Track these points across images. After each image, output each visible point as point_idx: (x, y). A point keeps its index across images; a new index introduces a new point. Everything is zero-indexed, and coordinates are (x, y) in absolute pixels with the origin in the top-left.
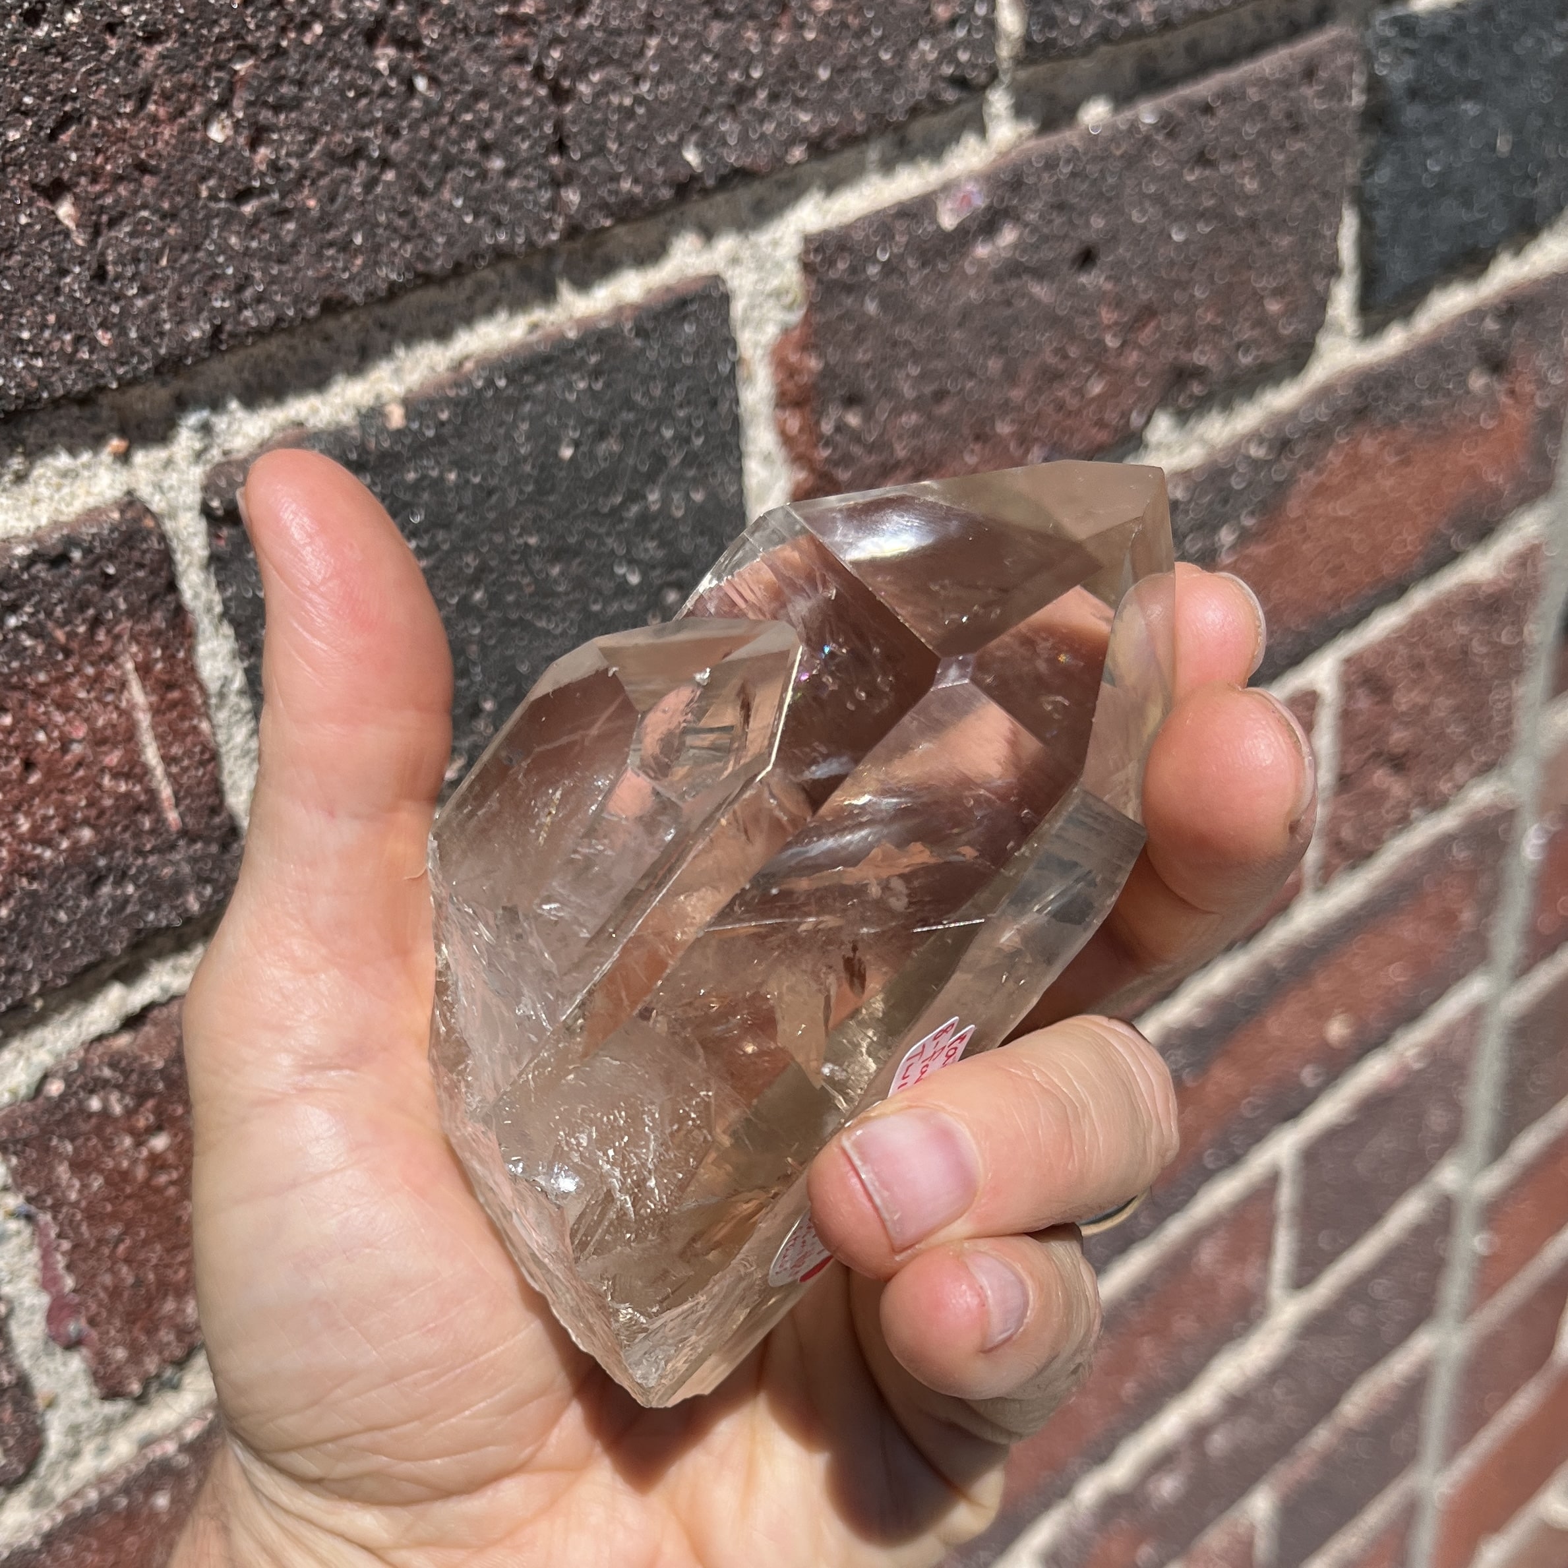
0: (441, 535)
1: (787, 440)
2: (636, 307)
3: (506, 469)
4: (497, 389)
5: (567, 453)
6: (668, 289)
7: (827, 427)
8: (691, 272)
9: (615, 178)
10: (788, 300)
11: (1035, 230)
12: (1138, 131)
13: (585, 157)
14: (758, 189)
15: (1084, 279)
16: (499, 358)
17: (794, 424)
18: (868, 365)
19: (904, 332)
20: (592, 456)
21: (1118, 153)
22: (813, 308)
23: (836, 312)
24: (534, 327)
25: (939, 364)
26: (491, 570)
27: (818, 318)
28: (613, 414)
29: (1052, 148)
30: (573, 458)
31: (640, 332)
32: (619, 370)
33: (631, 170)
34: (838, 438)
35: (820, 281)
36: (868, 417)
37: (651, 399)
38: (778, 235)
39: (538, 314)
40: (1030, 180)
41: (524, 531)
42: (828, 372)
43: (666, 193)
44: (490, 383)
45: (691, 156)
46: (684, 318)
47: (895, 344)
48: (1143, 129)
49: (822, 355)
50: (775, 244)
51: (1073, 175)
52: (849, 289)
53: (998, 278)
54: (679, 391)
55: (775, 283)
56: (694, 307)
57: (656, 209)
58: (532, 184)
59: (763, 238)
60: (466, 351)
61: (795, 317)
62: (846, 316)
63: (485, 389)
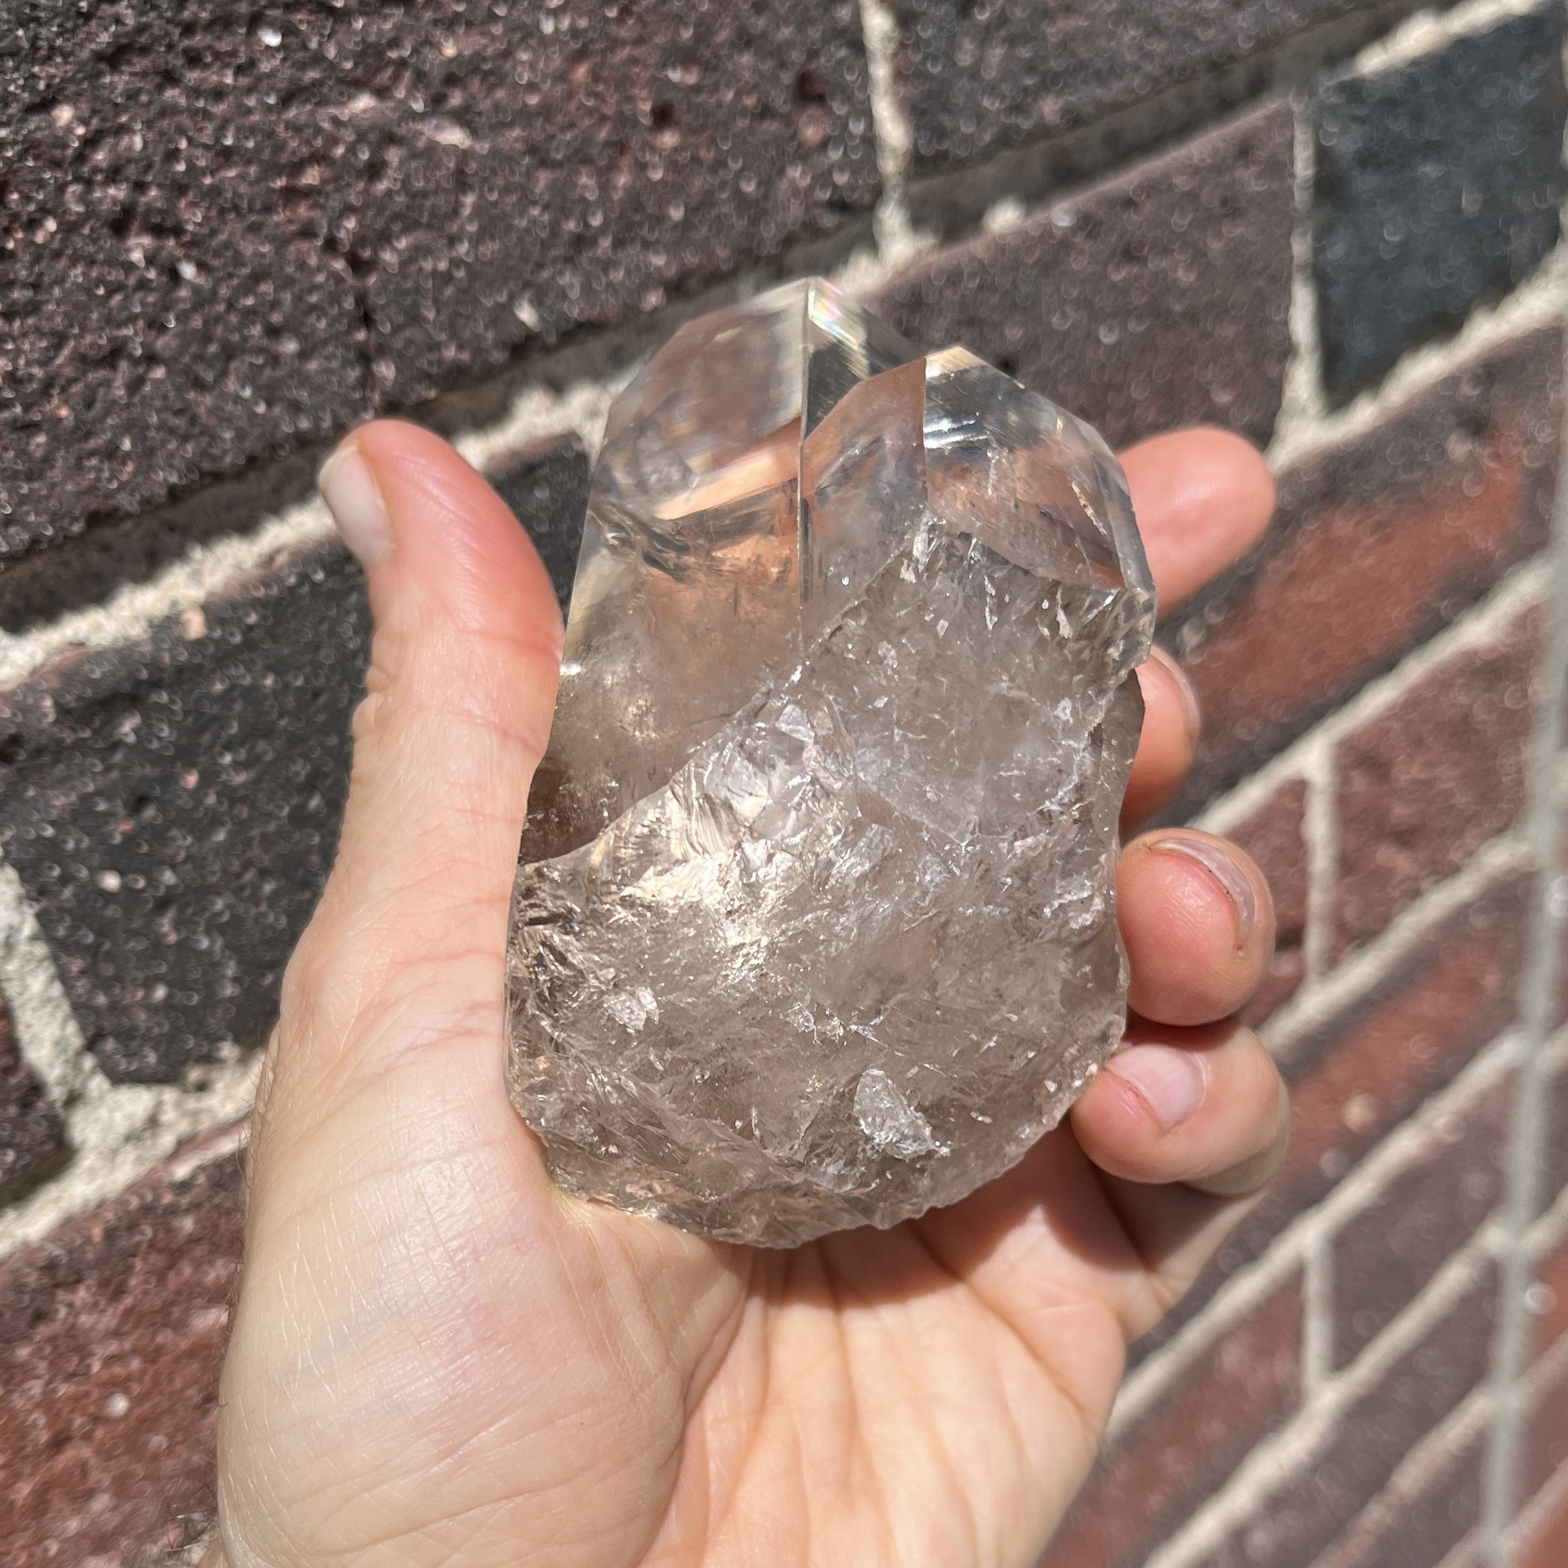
4: (313, 584)
6: (514, 453)
8: (541, 433)
9: (435, 346)
12: (1052, 236)
13: (397, 329)
14: (614, 338)
16: (317, 550)
21: (1030, 261)
26: (326, 775)
29: (955, 262)
33: (454, 335)
40: (931, 299)
43: (498, 356)
44: (304, 578)
45: (526, 314)
46: (535, 483)
48: (1058, 234)
51: (980, 288)
56: (546, 471)
57: (489, 373)
58: (335, 364)
60: (275, 544)
63: (299, 585)
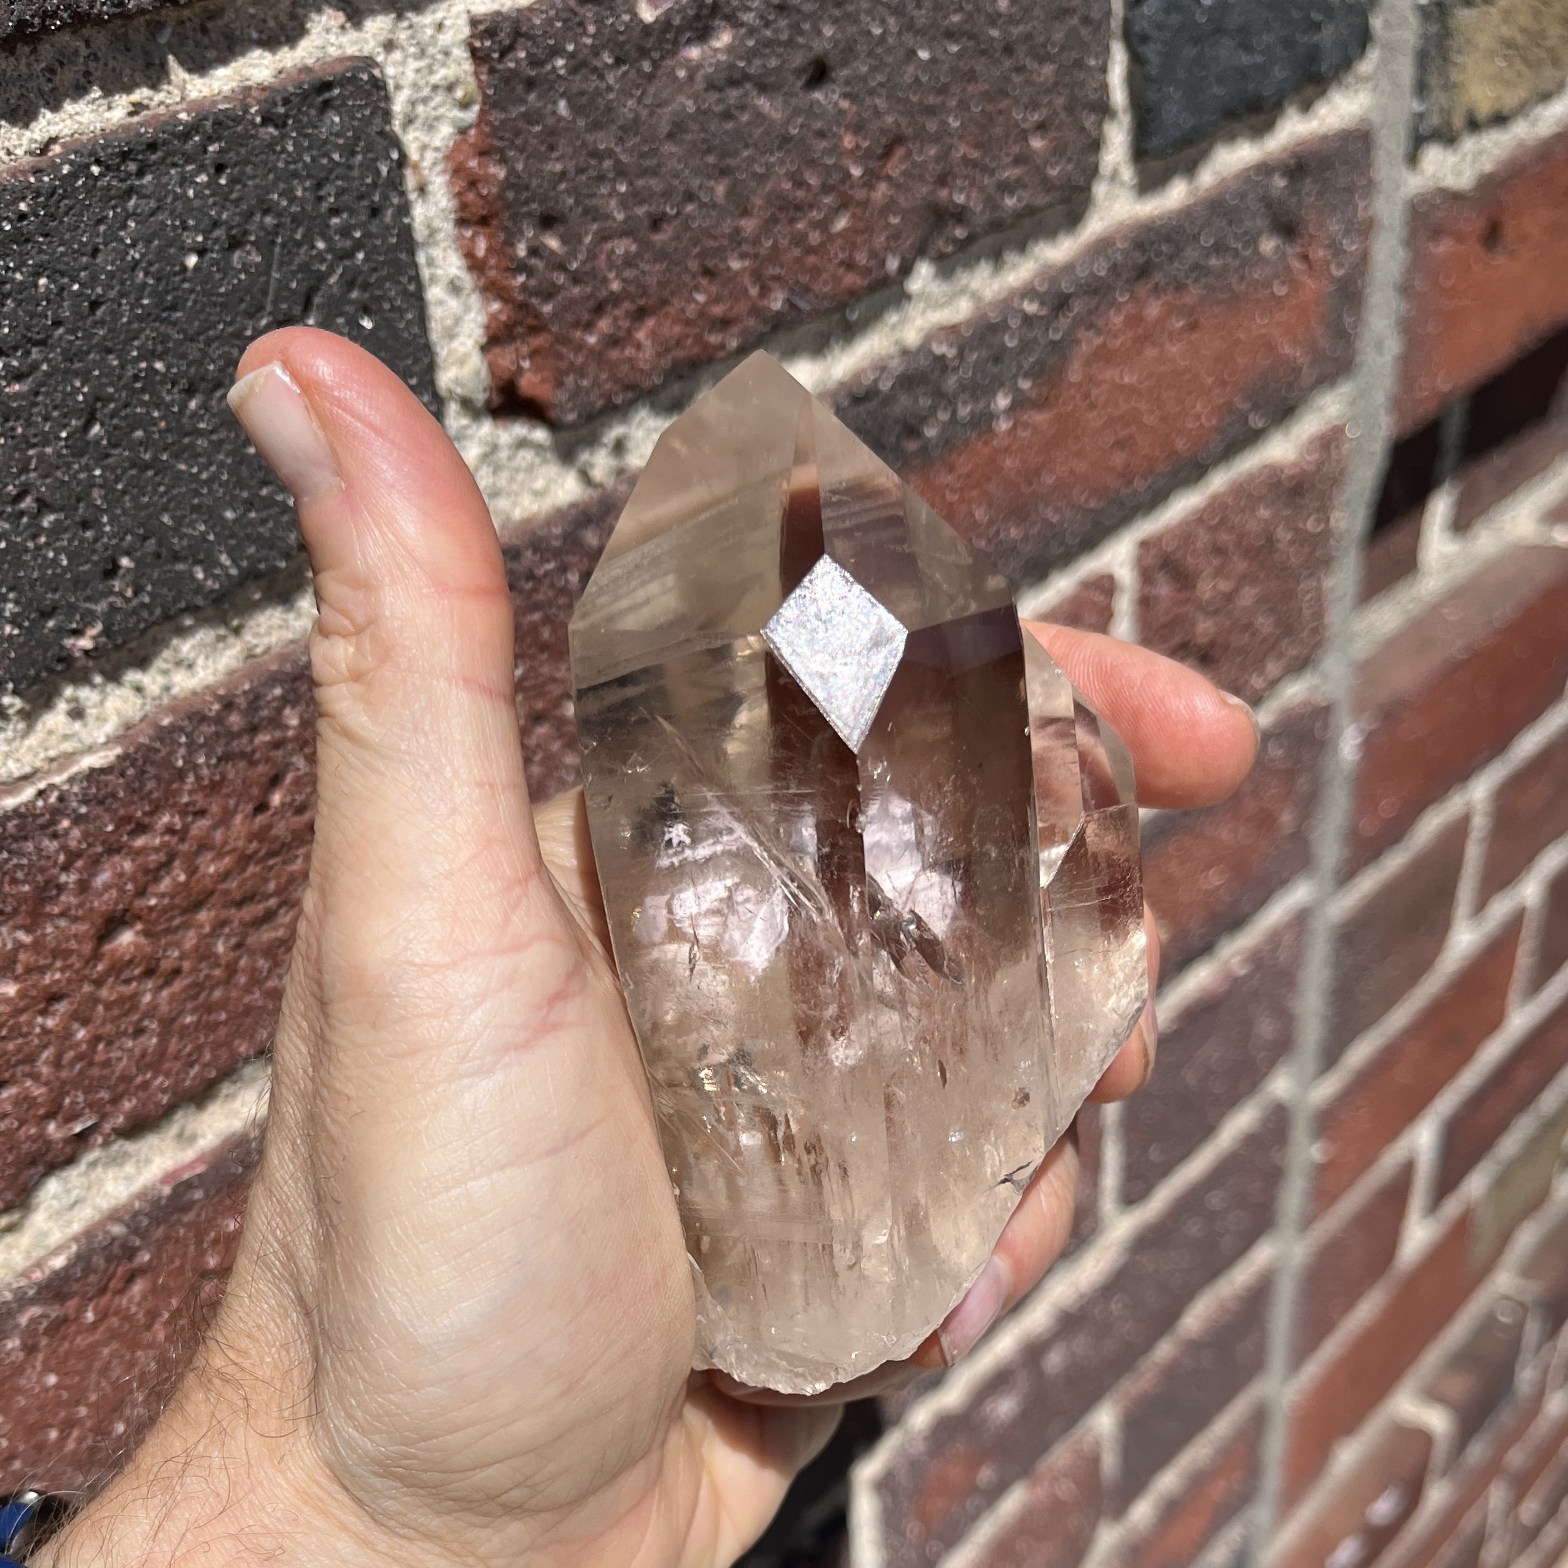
0: (35, 353)
1: (475, 265)
2: (263, 88)
3: (111, 275)
5: (192, 260)
6: (306, 69)
7: (521, 250)
8: (334, 52)
10: (459, 94)
11: (752, 31)
15: (818, 95)
16: (94, 141)
17: (481, 248)
18: (563, 175)
19: (603, 141)
20: (225, 269)
22: (490, 104)
23: (516, 111)
24: (137, 108)
25: (654, 183)
26: (107, 400)
27: (496, 116)
28: (249, 215)
30: (197, 267)
31: (267, 120)
32: (247, 162)
34: (534, 261)
35: (492, 71)
36: (571, 240)
37: (292, 200)
38: (439, 15)
39: (142, 94)
41: (146, 353)
42: (513, 183)
44: (81, 169)
46: (326, 105)
47: (596, 154)
49: (503, 160)
50: (440, 27)
52: (530, 84)
53: (712, 85)
54: (329, 191)
55: (441, 74)
56: (336, 92)
59: (426, 20)
61: (471, 115)
62: (530, 118)
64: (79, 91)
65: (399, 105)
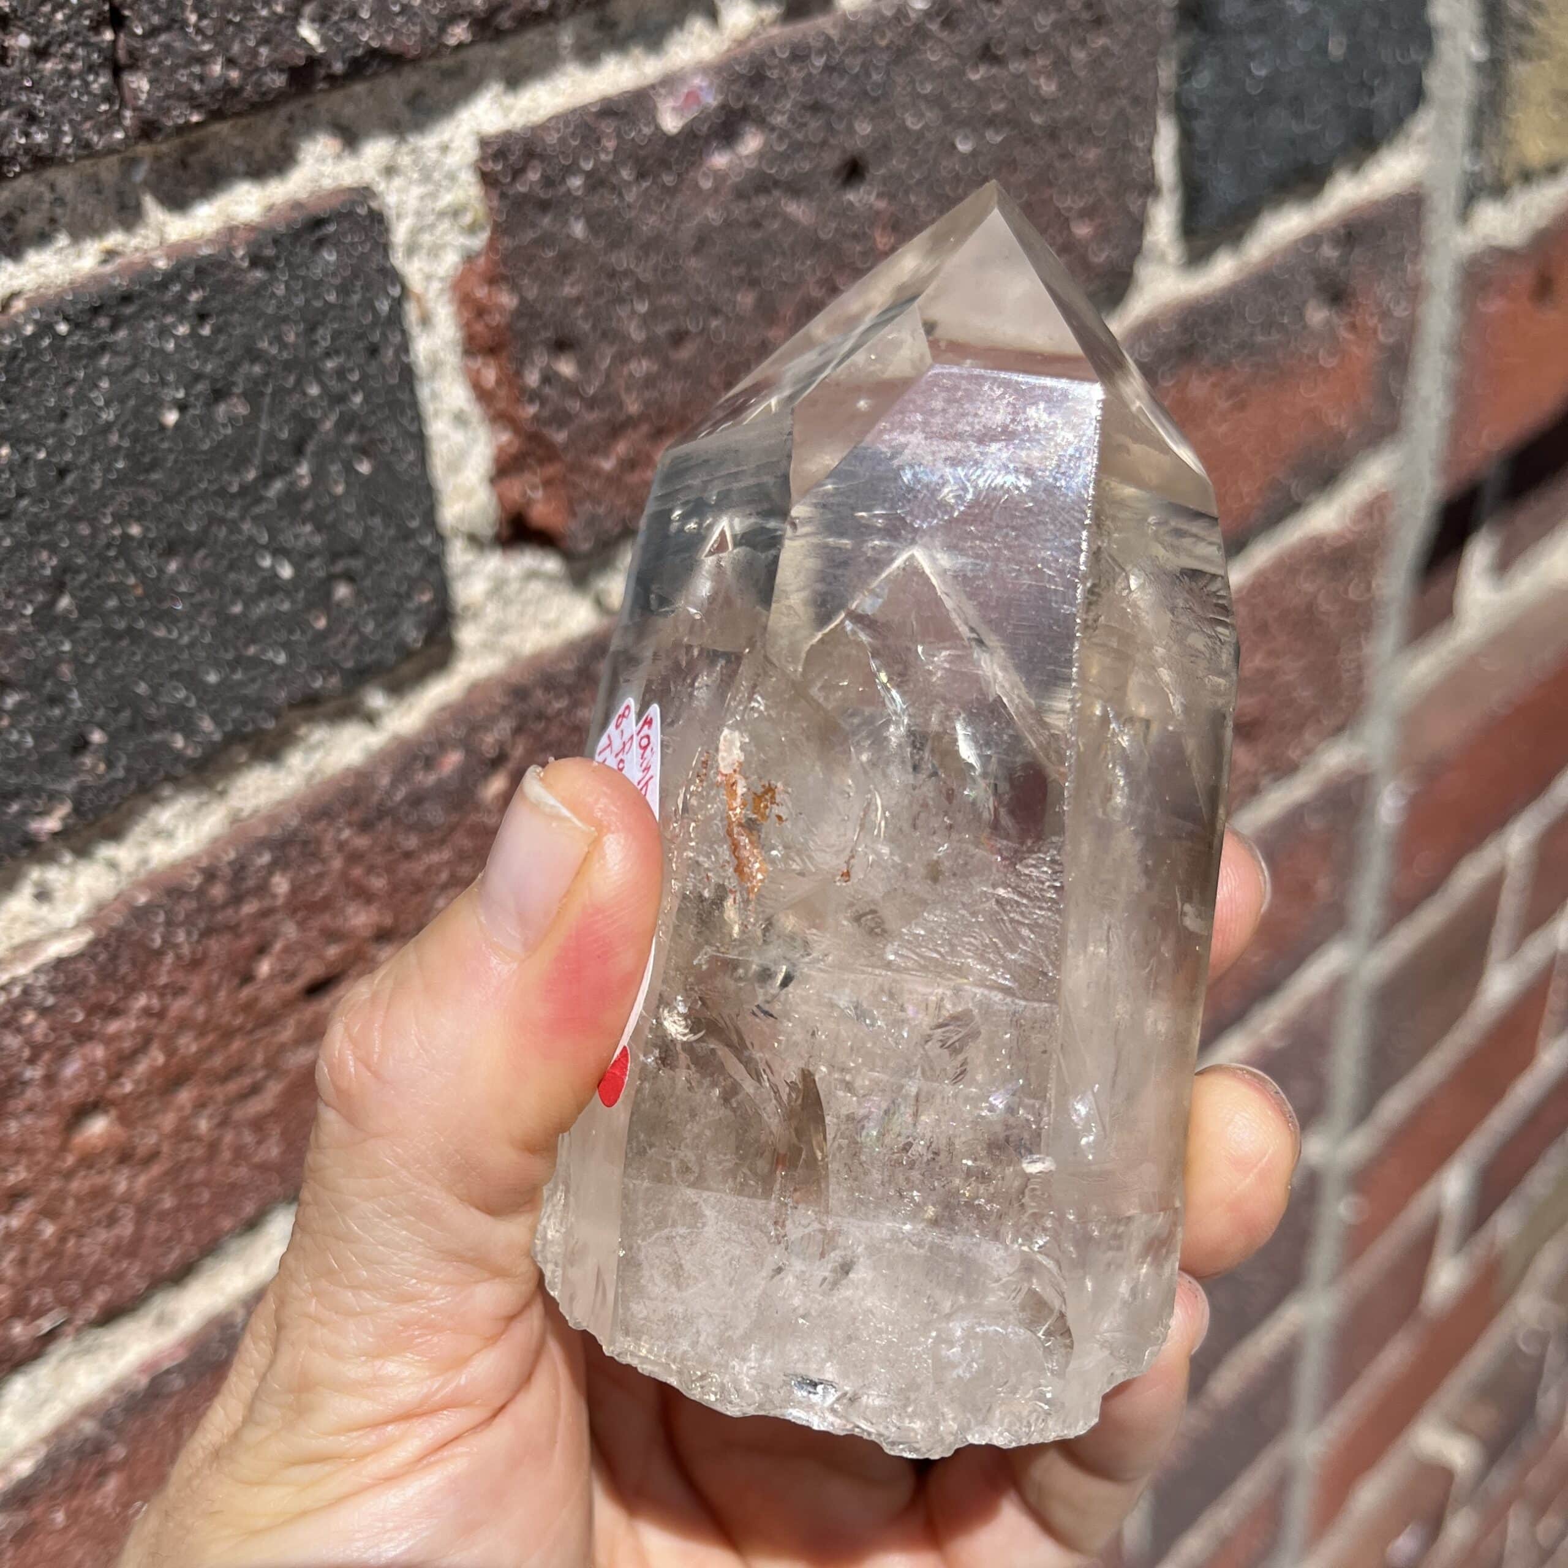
1: (482, 394)
2: (250, 228)
3: (82, 440)
4: (56, 336)
5: (171, 417)
6: (297, 205)
7: (532, 378)
8: (328, 183)
9: (203, 60)
10: (467, 219)
11: (783, 135)
12: (906, 17)
13: (153, 32)
14: (412, 79)
15: (851, 196)
16: (60, 296)
17: (490, 376)
18: (578, 300)
19: (622, 259)
20: (208, 422)
21: (883, 43)
22: (500, 230)
23: (530, 235)
24: (110, 255)
25: (675, 300)
26: (77, 571)
27: (507, 242)
28: (233, 366)
29: (800, 35)
30: (178, 425)
31: (256, 261)
32: (233, 310)
33: (222, 47)
34: (547, 390)
35: (503, 196)
36: (586, 364)
37: (283, 346)
38: (446, 136)
39: (115, 239)
40: (774, 74)
41: (120, 519)
42: (526, 310)
43: (277, 80)
44: (45, 328)
45: (308, 32)
46: (320, 243)
47: (612, 275)
48: (913, 15)
49: (515, 288)
50: (445, 149)
51: (828, 69)
52: (544, 206)
53: (740, 194)
54: (324, 337)
55: (447, 199)
56: (331, 228)
57: (266, 103)
58: (76, 66)
59: (429, 142)
61: (479, 242)
62: (545, 241)
63: (36, 336)
64: (43, 238)
65: (400, 233)
